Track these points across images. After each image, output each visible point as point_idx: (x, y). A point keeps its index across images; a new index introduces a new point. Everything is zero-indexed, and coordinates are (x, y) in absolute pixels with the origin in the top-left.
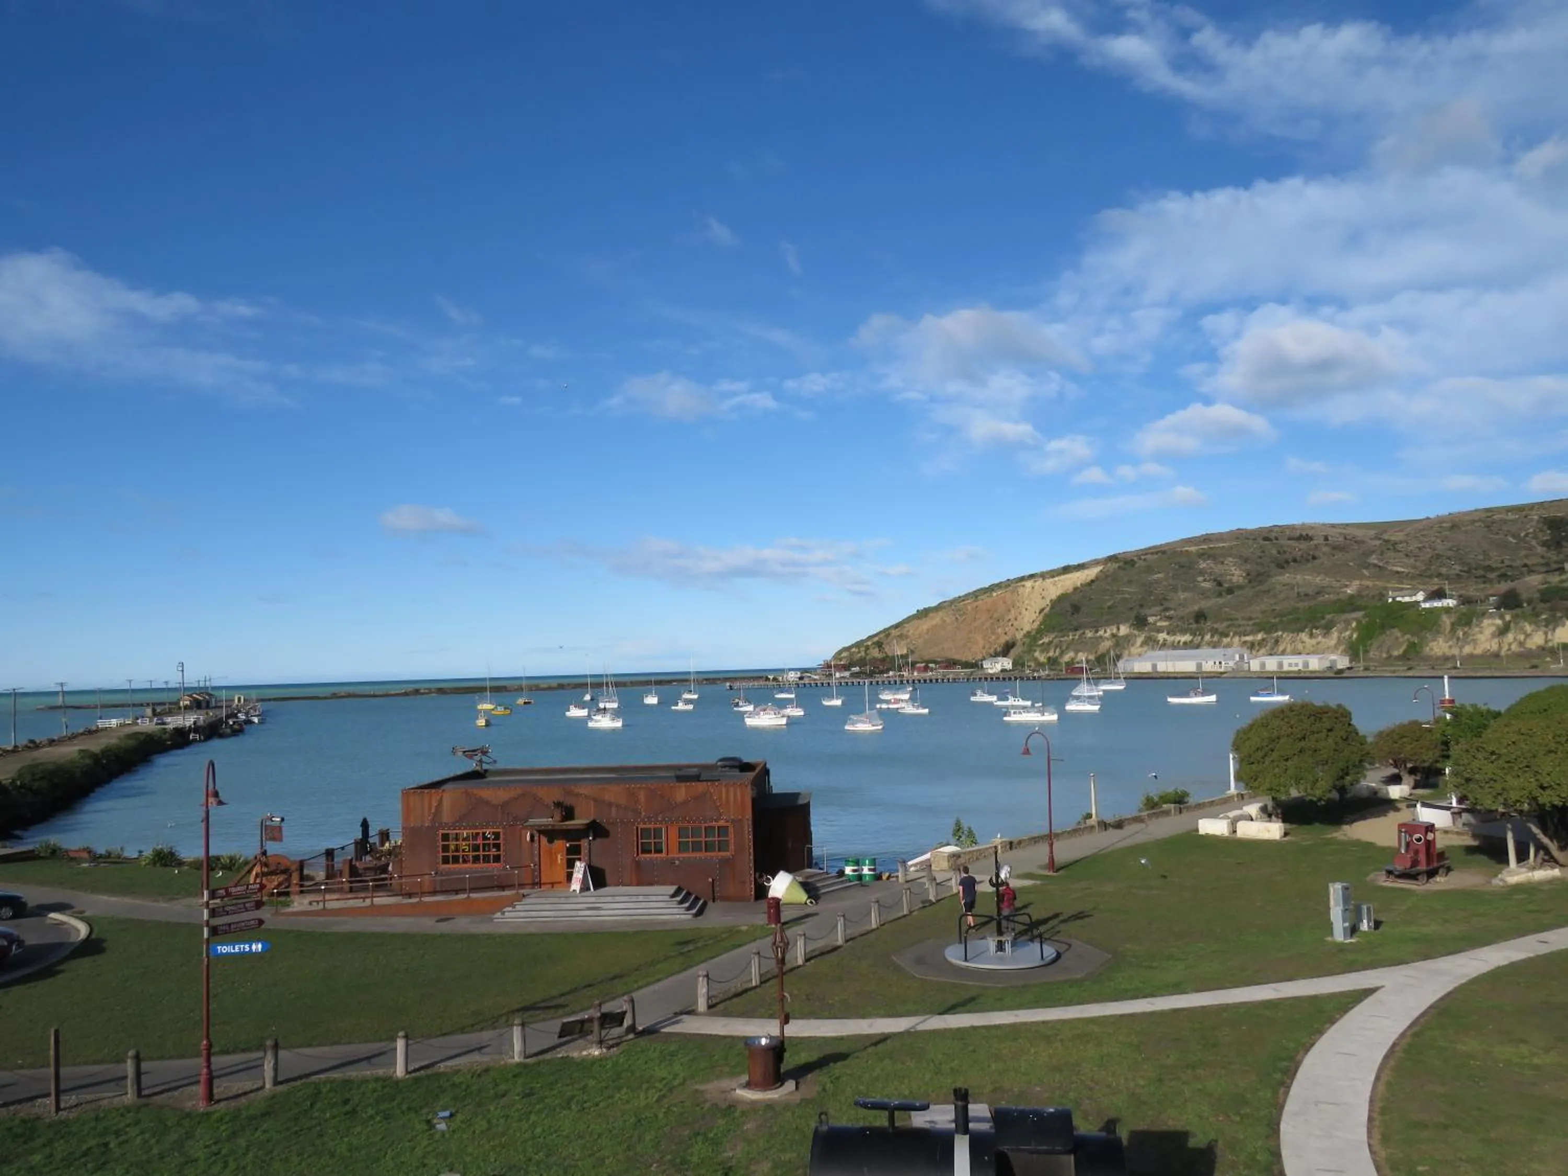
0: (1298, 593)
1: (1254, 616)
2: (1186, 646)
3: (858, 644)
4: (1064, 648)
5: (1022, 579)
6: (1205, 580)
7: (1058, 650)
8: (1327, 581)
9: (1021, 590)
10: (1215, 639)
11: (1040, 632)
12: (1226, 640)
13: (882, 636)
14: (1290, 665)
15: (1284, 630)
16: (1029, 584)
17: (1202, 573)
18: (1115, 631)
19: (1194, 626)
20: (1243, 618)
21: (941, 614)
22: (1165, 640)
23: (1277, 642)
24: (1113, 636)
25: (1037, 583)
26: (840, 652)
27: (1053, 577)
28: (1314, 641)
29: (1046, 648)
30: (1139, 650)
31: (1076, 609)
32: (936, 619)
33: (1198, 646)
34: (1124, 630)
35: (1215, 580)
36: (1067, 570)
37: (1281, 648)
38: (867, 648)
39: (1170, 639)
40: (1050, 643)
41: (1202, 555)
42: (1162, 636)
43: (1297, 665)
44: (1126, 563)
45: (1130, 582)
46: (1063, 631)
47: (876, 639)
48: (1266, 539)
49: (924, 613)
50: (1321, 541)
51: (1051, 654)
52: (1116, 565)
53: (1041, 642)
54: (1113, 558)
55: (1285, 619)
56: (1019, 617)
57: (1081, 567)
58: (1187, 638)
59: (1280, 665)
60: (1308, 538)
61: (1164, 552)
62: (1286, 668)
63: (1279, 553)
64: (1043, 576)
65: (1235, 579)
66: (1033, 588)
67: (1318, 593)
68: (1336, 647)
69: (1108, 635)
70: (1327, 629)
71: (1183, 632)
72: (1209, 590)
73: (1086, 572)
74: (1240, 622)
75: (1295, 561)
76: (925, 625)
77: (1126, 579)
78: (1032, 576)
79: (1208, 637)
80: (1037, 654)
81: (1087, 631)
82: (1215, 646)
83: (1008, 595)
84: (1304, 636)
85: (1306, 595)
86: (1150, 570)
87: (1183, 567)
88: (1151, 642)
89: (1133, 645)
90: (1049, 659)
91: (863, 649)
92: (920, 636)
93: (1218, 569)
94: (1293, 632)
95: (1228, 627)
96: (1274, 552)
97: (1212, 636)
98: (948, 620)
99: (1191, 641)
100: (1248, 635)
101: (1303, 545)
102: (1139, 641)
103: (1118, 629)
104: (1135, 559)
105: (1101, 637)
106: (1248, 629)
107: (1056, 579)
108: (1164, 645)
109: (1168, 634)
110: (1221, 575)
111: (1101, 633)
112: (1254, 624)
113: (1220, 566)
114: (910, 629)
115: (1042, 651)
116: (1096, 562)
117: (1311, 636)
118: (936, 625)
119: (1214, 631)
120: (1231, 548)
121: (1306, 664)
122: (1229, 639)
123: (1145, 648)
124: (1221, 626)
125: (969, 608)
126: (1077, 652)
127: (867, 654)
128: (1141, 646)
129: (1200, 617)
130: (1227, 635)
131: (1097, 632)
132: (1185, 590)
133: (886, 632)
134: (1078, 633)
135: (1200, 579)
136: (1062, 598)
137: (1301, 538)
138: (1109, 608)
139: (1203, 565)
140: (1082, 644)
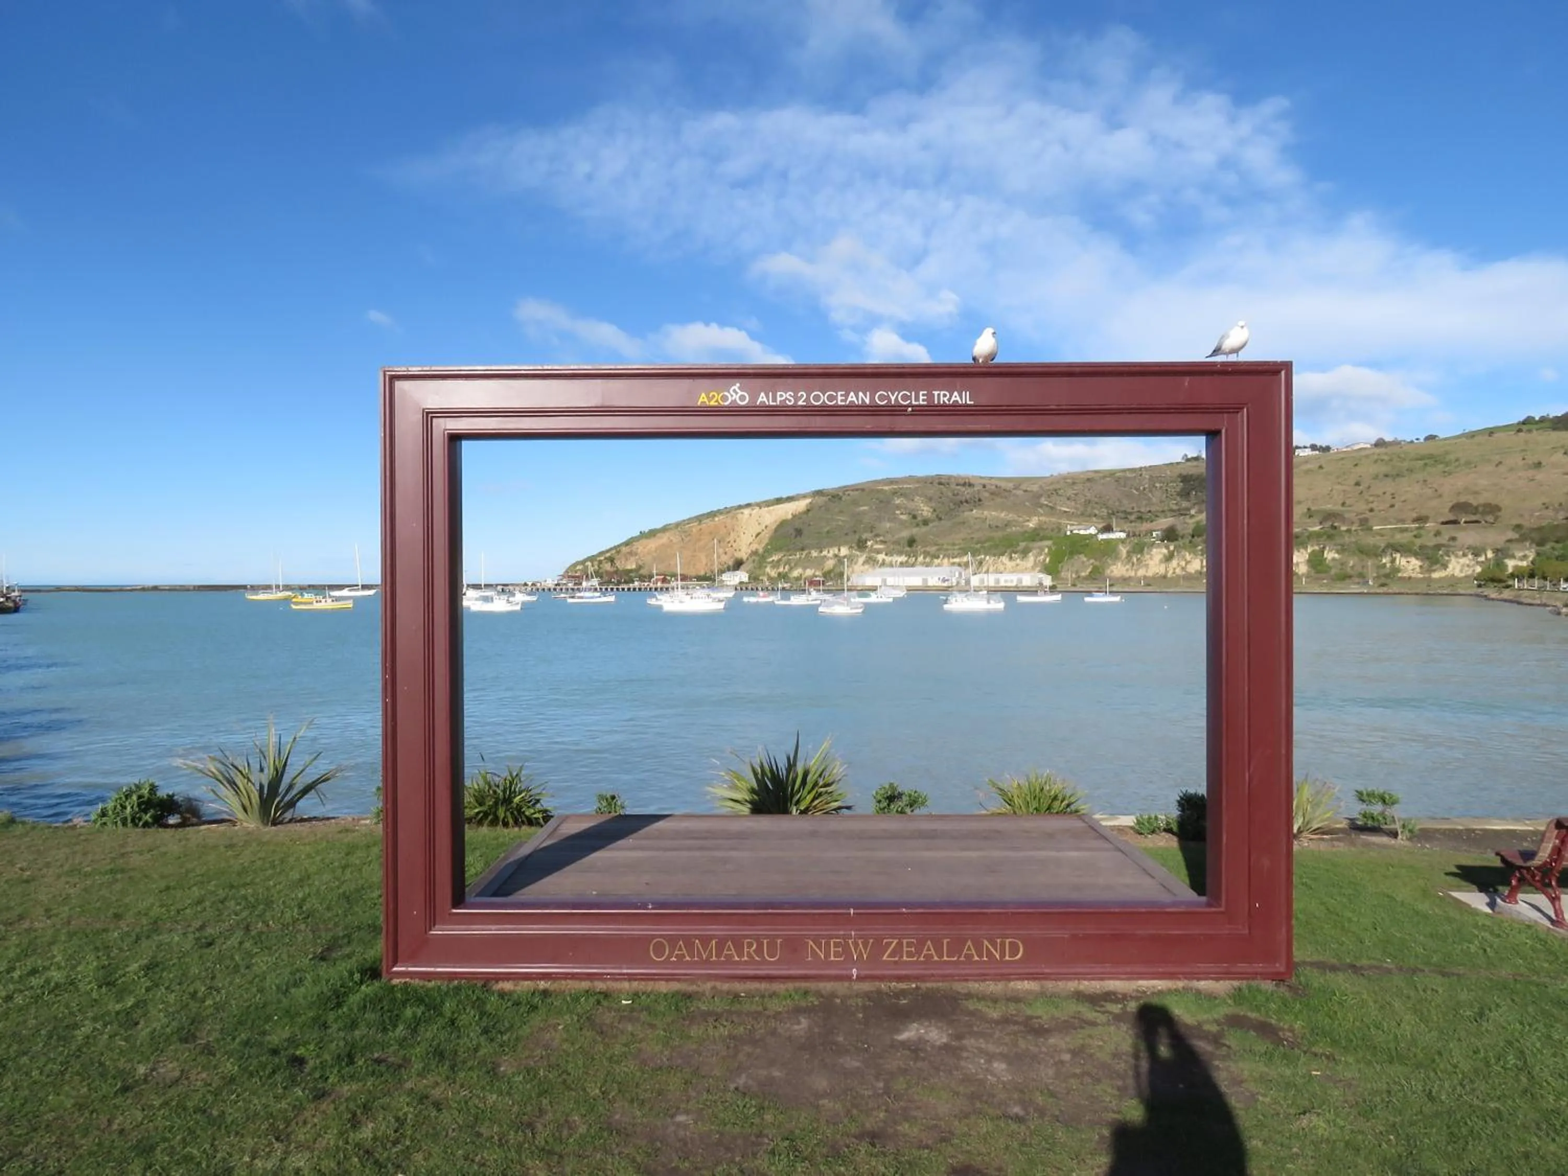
0: (990, 525)
1: (957, 542)
2: (902, 564)
3: (591, 559)
4: (793, 565)
5: (740, 507)
6: (902, 514)
7: (787, 567)
8: (1011, 516)
9: (740, 516)
10: (928, 560)
11: (768, 552)
12: (936, 561)
13: (614, 552)
14: (1006, 581)
15: (986, 555)
16: (746, 511)
17: (898, 507)
18: (836, 552)
19: (908, 549)
20: (948, 544)
21: (667, 534)
22: (884, 560)
23: (981, 563)
24: (836, 556)
25: (754, 511)
26: (576, 565)
27: (768, 506)
28: (1013, 563)
29: (776, 565)
30: (862, 568)
31: (799, 532)
32: (663, 539)
33: (913, 565)
34: (844, 551)
35: (909, 514)
36: (779, 501)
37: (984, 569)
38: (600, 562)
39: (888, 559)
40: (779, 560)
41: (895, 493)
42: (881, 557)
43: (1012, 581)
44: (833, 497)
45: (841, 512)
46: (790, 550)
47: (608, 555)
48: (940, 484)
49: (653, 533)
50: (980, 487)
51: (781, 570)
52: (825, 499)
53: (771, 559)
54: (819, 493)
55: (986, 545)
56: (738, 540)
57: (790, 499)
58: (903, 558)
59: (997, 581)
60: (970, 485)
61: (863, 490)
62: (1002, 584)
63: (954, 495)
64: (759, 505)
65: (925, 513)
66: (751, 515)
67: (1006, 525)
68: (1033, 568)
69: (831, 555)
70: (1025, 553)
71: (900, 553)
72: (906, 521)
73: (797, 503)
74: (945, 547)
75: (967, 502)
76: (652, 544)
77: (837, 510)
78: (748, 505)
79: (921, 559)
80: (768, 570)
81: (813, 552)
82: (928, 565)
83: (729, 521)
84: (1004, 559)
85: (997, 527)
86: (855, 503)
87: (881, 502)
88: (871, 561)
89: (856, 563)
90: (779, 574)
91: (596, 563)
92: (648, 554)
93: (911, 505)
94: (995, 555)
95: (938, 550)
96: (950, 494)
97: (924, 558)
98: (675, 540)
99: (907, 562)
100: (956, 557)
101: (970, 490)
102: (861, 560)
103: (839, 550)
104: (838, 494)
105: (825, 556)
106: (956, 552)
107: (771, 508)
108: (883, 564)
109: (886, 555)
110: (913, 510)
111: (825, 553)
112: (960, 549)
113: (912, 503)
114: (639, 547)
115: (773, 567)
116: (804, 496)
117: (1011, 558)
118: (663, 545)
119: (926, 554)
120: (916, 488)
121: (1020, 581)
122: (939, 561)
123: (866, 567)
124: (933, 549)
125: (694, 530)
126: (805, 568)
127: (600, 568)
128: (863, 564)
129: (911, 542)
130: (938, 557)
131: (821, 552)
132: (890, 520)
133: (617, 548)
134: (805, 553)
135: (898, 512)
136: (783, 524)
137: (964, 485)
138: (828, 532)
139: (898, 501)
140: (807, 562)
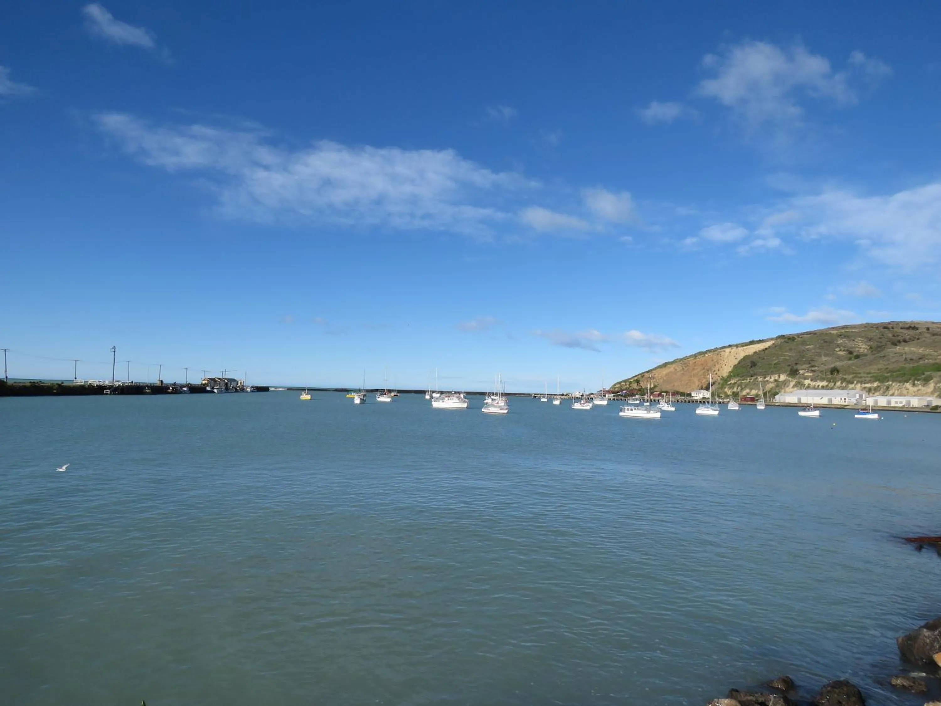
0: (906, 359)
1: (872, 371)
2: (823, 387)
3: (625, 381)
4: (743, 387)
5: (725, 347)
6: (840, 350)
7: (739, 388)
8: (928, 351)
9: (722, 353)
10: (844, 385)
11: (730, 377)
12: (851, 386)
13: (640, 376)
14: (896, 402)
15: (893, 381)
16: (728, 350)
17: (838, 346)
18: (777, 378)
19: (830, 376)
20: (864, 373)
21: (674, 365)
22: (809, 384)
23: (888, 388)
24: (776, 381)
25: (733, 350)
26: (615, 385)
27: (743, 346)
28: (915, 389)
29: (732, 386)
30: (791, 390)
31: (754, 364)
32: (671, 368)
33: (832, 389)
34: (783, 377)
35: (847, 350)
36: (752, 343)
37: (891, 392)
38: (631, 383)
39: (813, 384)
40: (735, 383)
41: (840, 336)
42: (807, 382)
43: (901, 403)
44: (789, 339)
45: (790, 349)
46: (744, 377)
47: (636, 378)
48: (885, 328)
49: (665, 365)
50: (925, 330)
51: (735, 390)
52: (783, 340)
53: (729, 383)
54: (782, 337)
55: (894, 374)
56: (721, 369)
57: (760, 341)
58: (824, 383)
59: (889, 402)
60: (915, 328)
61: (815, 334)
62: (893, 404)
63: (894, 336)
64: (737, 346)
65: (862, 350)
66: (730, 352)
67: (920, 359)
68: (932, 393)
69: (772, 380)
70: (926, 381)
71: (822, 379)
72: (843, 356)
73: (764, 344)
74: (862, 375)
75: (905, 341)
76: (665, 371)
77: (788, 348)
78: (730, 346)
79: (838, 384)
80: (726, 390)
81: (759, 377)
82: (843, 388)
83: (715, 357)
84: (908, 385)
85: (911, 360)
86: (804, 343)
87: (826, 342)
88: (799, 385)
89: (788, 386)
90: (733, 393)
91: (628, 383)
92: (661, 378)
93: (850, 344)
94: (900, 382)
95: (853, 378)
96: (890, 335)
97: (842, 383)
98: (678, 370)
99: (827, 386)
100: (868, 383)
101: (911, 332)
102: (792, 384)
103: (779, 377)
104: (796, 337)
105: (767, 381)
106: (868, 379)
107: (745, 348)
108: (809, 387)
109: (811, 380)
110: (852, 348)
111: (768, 379)
112: (871, 377)
113: (851, 342)
114: (656, 374)
115: (730, 388)
116: (772, 339)
117: (914, 385)
118: (671, 372)
119: (843, 380)
120: (860, 332)
121: (909, 403)
122: (853, 385)
123: (796, 389)
124: (849, 377)
125: (691, 363)
126: (751, 389)
127: (630, 387)
128: (793, 387)
129: (835, 371)
130: (852, 383)
131: (765, 378)
132: (826, 355)
133: (642, 375)
134: (753, 378)
135: (837, 349)
136: (746, 358)
137: (910, 328)
138: (775, 364)
139: (840, 341)
140: (755, 385)
